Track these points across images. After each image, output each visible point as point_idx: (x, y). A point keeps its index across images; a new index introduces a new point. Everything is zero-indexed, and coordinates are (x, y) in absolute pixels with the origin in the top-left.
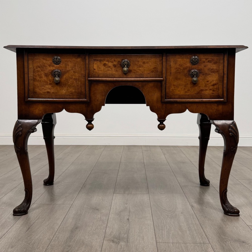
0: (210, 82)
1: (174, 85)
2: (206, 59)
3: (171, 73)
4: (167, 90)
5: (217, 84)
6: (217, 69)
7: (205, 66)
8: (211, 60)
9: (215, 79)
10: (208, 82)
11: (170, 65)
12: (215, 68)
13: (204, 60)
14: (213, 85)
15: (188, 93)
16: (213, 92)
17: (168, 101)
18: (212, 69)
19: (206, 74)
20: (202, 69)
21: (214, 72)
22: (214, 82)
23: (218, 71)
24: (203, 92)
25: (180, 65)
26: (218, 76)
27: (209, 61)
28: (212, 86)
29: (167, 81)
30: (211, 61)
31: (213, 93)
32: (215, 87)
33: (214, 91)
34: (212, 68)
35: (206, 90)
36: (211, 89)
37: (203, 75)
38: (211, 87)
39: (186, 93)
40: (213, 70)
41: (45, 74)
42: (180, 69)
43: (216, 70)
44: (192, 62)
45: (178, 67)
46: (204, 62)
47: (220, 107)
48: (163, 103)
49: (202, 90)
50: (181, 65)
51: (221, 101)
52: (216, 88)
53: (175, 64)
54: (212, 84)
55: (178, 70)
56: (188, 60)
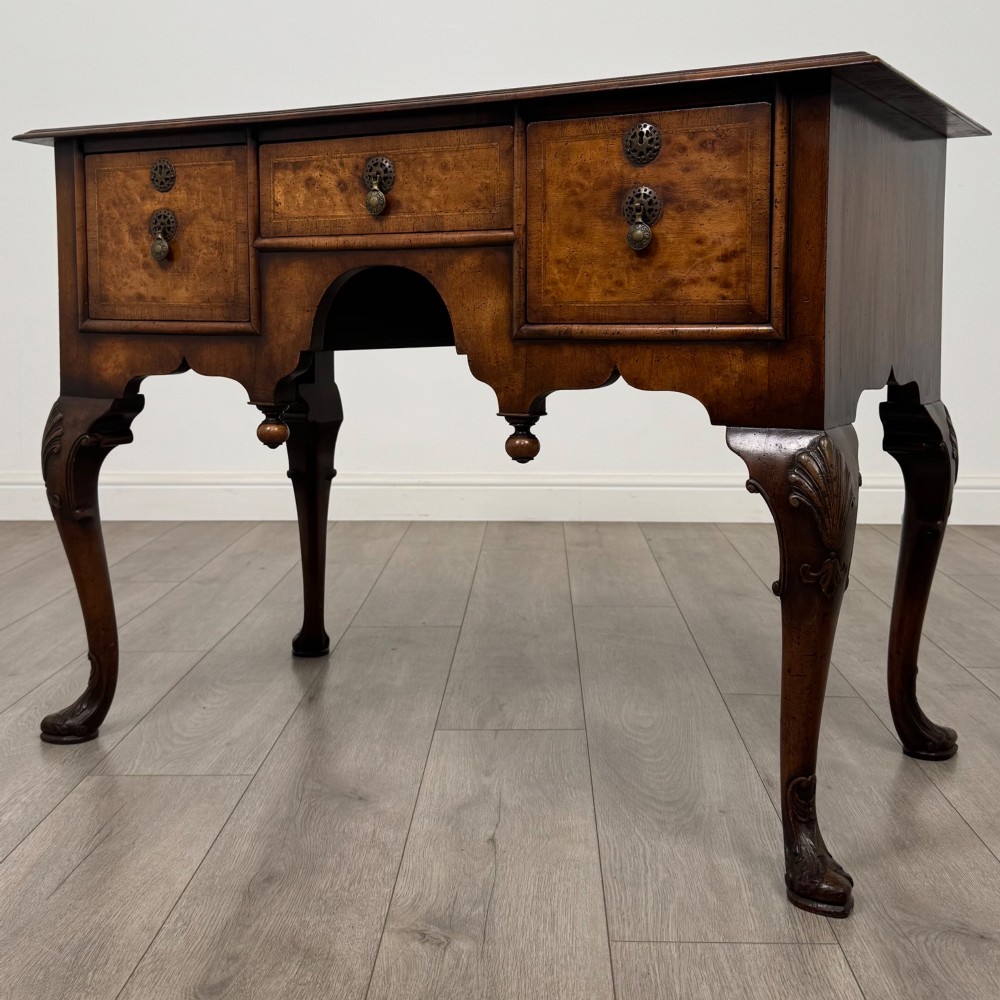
0: (709, 243)
1: (559, 262)
2: (692, 136)
3: (545, 208)
4: (532, 284)
5: (743, 251)
6: (739, 181)
7: (687, 170)
8: (713, 136)
9: (731, 228)
10: (699, 241)
11: (543, 173)
12: (731, 175)
13: (683, 139)
14: (725, 258)
15: (616, 299)
16: (724, 292)
17: (536, 332)
18: (719, 181)
19: (693, 204)
20: (672, 184)
21: (724, 195)
22: (728, 244)
23: (744, 190)
24: (678, 293)
25: (580, 169)
26: (744, 214)
27: (703, 146)
28: (721, 264)
29: (529, 245)
30: (714, 141)
31: (724, 298)
32: (734, 266)
33: (726, 285)
34: (717, 175)
35: (694, 281)
36: (713, 279)
37: (680, 209)
38: (717, 268)
39: (609, 298)
40: (721, 187)
41: (132, 227)
42: (581, 186)
43: (734, 185)
44: (629, 153)
45: (573, 177)
46: (684, 149)
47: (761, 363)
48: (518, 340)
49: (675, 283)
50: (584, 169)
51: (758, 334)
52: (738, 274)
53: (563, 164)
54: (718, 252)
55: (574, 193)
56: (616, 145)
